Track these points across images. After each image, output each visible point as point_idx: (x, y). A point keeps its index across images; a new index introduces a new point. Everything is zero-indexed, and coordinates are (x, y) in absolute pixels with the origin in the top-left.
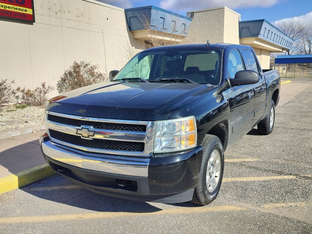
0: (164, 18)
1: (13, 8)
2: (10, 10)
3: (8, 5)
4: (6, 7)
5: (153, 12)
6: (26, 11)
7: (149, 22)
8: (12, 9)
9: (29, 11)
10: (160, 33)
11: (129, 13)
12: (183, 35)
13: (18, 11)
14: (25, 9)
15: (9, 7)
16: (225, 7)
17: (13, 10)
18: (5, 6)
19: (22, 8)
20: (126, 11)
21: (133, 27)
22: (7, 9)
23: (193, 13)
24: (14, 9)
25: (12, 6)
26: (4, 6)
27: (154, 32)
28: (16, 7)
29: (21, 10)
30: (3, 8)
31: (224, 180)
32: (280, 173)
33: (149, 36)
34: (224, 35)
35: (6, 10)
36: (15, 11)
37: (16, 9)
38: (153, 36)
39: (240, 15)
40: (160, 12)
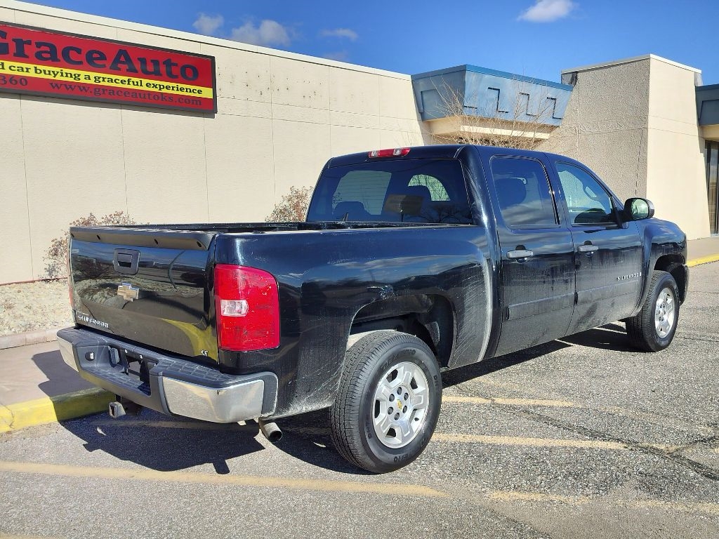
0: (499, 90)
1: (175, 89)
2: (170, 92)
3: (166, 84)
4: (162, 87)
5: (470, 78)
6: (199, 92)
7: (461, 100)
8: (173, 89)
9: (207, 93)
10: (484, 121)
11: (421, 83)
12: (551, 122)
13: (184, 93)
14: (198, 88)
15: (168, 88)
16: (652, 56)
17: (175, 92)
18: (160, 86)
19: (192, 87)
20: (415, 80)
21: (428, 113)
22: (164, 91)
23: (577, 72)
24: (178, 90)
25: (175, 85)
26: (158, 86)
27: (470, 121)
28: (180, 86)
29: (190, 92)
30: (157, 90)
33: (462, 130)
35: (162, 94)
36: (180, 93)
37: (182, 89)
38: (466, 128)
39: (700, 71)
40: (487, 76)
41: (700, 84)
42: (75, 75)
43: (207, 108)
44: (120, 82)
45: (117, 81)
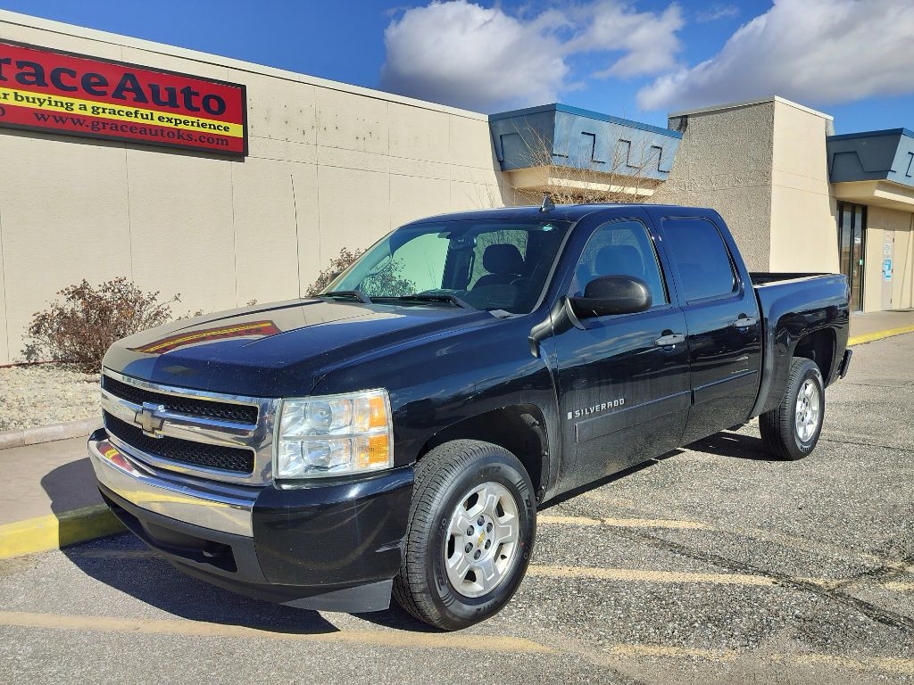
0: (594, 135)
1: (195, 124)
2: (190, 128)
3: (183, 118)
4: (178, 122)
5: (561, 120)
6: (226, 129)
7: (550, 147)
8: (192, 125)
9: (235, 130)
10: (575, 173)
11: (500, 124)
12: (655, 175)
13: (206, 130)
14: (224, 124)
15: (185, 123)
16: (777, 98)
17: (195, 128)
18: (176, 120)
19: (216, 123)
20: (493, 121)
21: (508, 162)
22: (181, 126)
23: (686, 116)
24: (198, 126)
25: (194, 119)
26: (173, 121)
27: (561, 172)
28: (202, 121)
29: (214, 128)
30: (172, 125)
31: (531, 570)
32: (734, 568)
33: (550, 183)
34: (774, 174)
35: (179, 130)
36: (201, 129)
37: (203, 125)
38: (556, 181)
39: (832, 118)
40: (580, 118)
41: (832, 133)
42: (66, 104)
43: (235, 150)
44: (124, 114)
45: (121, 113)
